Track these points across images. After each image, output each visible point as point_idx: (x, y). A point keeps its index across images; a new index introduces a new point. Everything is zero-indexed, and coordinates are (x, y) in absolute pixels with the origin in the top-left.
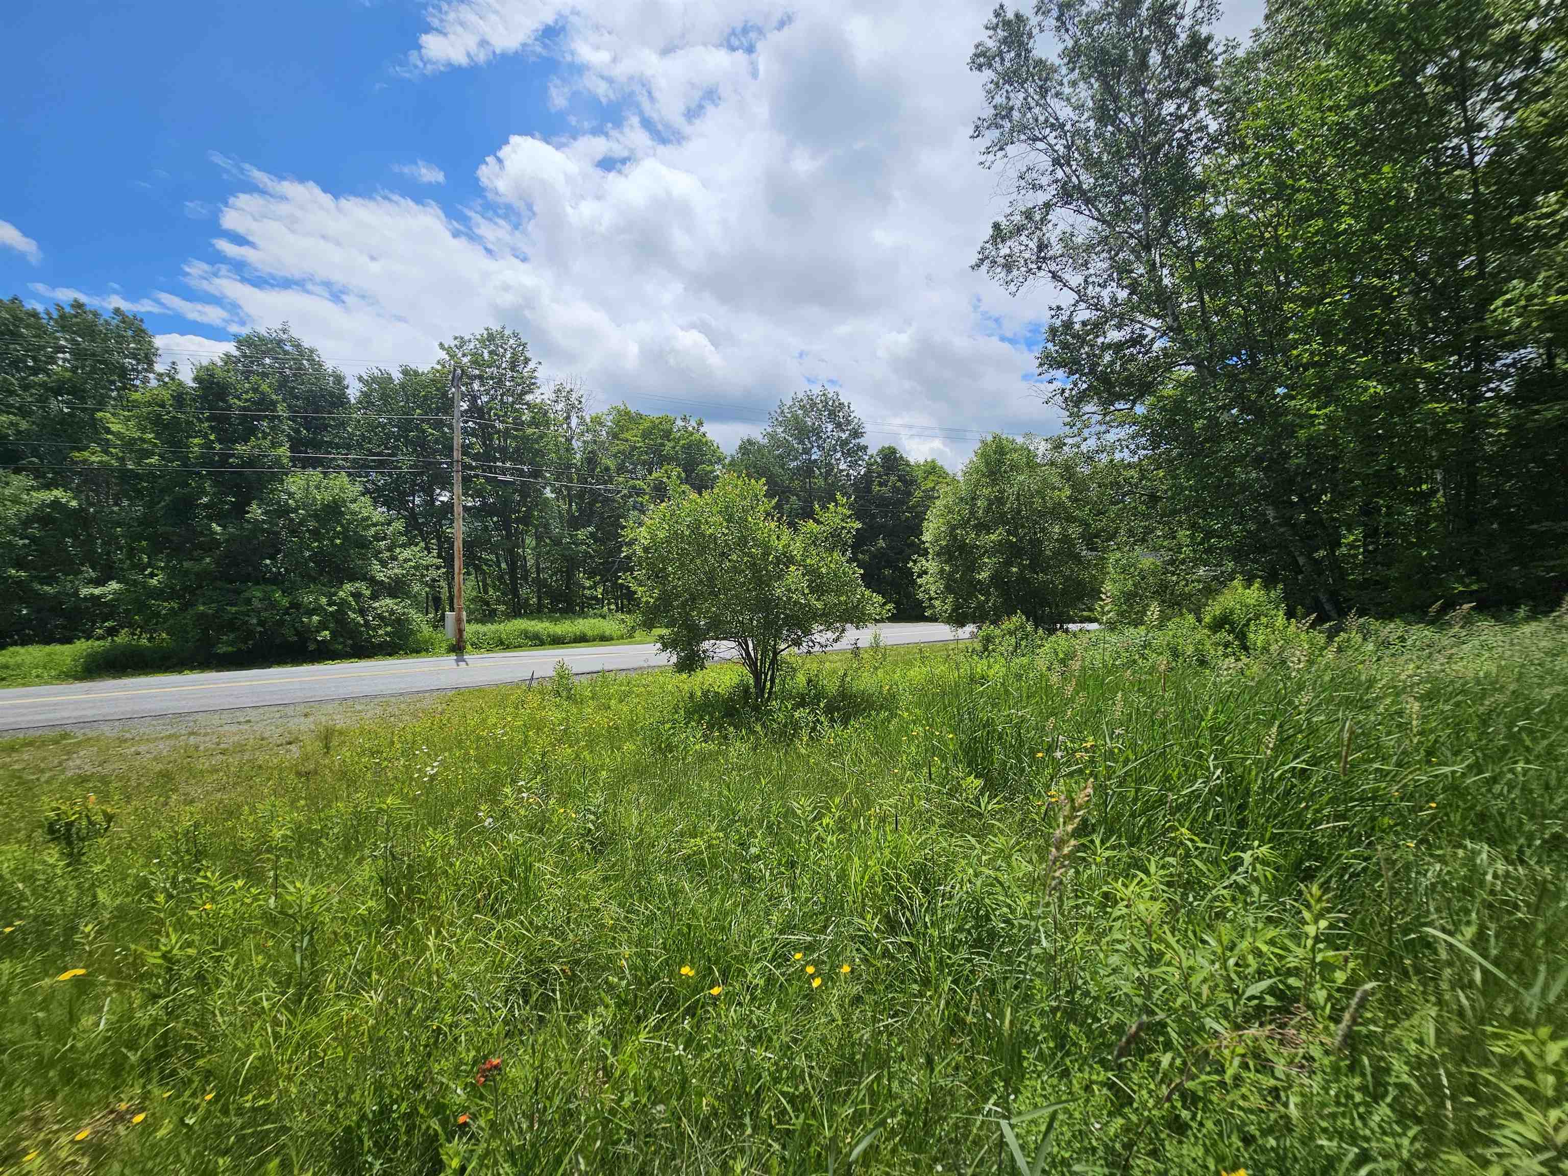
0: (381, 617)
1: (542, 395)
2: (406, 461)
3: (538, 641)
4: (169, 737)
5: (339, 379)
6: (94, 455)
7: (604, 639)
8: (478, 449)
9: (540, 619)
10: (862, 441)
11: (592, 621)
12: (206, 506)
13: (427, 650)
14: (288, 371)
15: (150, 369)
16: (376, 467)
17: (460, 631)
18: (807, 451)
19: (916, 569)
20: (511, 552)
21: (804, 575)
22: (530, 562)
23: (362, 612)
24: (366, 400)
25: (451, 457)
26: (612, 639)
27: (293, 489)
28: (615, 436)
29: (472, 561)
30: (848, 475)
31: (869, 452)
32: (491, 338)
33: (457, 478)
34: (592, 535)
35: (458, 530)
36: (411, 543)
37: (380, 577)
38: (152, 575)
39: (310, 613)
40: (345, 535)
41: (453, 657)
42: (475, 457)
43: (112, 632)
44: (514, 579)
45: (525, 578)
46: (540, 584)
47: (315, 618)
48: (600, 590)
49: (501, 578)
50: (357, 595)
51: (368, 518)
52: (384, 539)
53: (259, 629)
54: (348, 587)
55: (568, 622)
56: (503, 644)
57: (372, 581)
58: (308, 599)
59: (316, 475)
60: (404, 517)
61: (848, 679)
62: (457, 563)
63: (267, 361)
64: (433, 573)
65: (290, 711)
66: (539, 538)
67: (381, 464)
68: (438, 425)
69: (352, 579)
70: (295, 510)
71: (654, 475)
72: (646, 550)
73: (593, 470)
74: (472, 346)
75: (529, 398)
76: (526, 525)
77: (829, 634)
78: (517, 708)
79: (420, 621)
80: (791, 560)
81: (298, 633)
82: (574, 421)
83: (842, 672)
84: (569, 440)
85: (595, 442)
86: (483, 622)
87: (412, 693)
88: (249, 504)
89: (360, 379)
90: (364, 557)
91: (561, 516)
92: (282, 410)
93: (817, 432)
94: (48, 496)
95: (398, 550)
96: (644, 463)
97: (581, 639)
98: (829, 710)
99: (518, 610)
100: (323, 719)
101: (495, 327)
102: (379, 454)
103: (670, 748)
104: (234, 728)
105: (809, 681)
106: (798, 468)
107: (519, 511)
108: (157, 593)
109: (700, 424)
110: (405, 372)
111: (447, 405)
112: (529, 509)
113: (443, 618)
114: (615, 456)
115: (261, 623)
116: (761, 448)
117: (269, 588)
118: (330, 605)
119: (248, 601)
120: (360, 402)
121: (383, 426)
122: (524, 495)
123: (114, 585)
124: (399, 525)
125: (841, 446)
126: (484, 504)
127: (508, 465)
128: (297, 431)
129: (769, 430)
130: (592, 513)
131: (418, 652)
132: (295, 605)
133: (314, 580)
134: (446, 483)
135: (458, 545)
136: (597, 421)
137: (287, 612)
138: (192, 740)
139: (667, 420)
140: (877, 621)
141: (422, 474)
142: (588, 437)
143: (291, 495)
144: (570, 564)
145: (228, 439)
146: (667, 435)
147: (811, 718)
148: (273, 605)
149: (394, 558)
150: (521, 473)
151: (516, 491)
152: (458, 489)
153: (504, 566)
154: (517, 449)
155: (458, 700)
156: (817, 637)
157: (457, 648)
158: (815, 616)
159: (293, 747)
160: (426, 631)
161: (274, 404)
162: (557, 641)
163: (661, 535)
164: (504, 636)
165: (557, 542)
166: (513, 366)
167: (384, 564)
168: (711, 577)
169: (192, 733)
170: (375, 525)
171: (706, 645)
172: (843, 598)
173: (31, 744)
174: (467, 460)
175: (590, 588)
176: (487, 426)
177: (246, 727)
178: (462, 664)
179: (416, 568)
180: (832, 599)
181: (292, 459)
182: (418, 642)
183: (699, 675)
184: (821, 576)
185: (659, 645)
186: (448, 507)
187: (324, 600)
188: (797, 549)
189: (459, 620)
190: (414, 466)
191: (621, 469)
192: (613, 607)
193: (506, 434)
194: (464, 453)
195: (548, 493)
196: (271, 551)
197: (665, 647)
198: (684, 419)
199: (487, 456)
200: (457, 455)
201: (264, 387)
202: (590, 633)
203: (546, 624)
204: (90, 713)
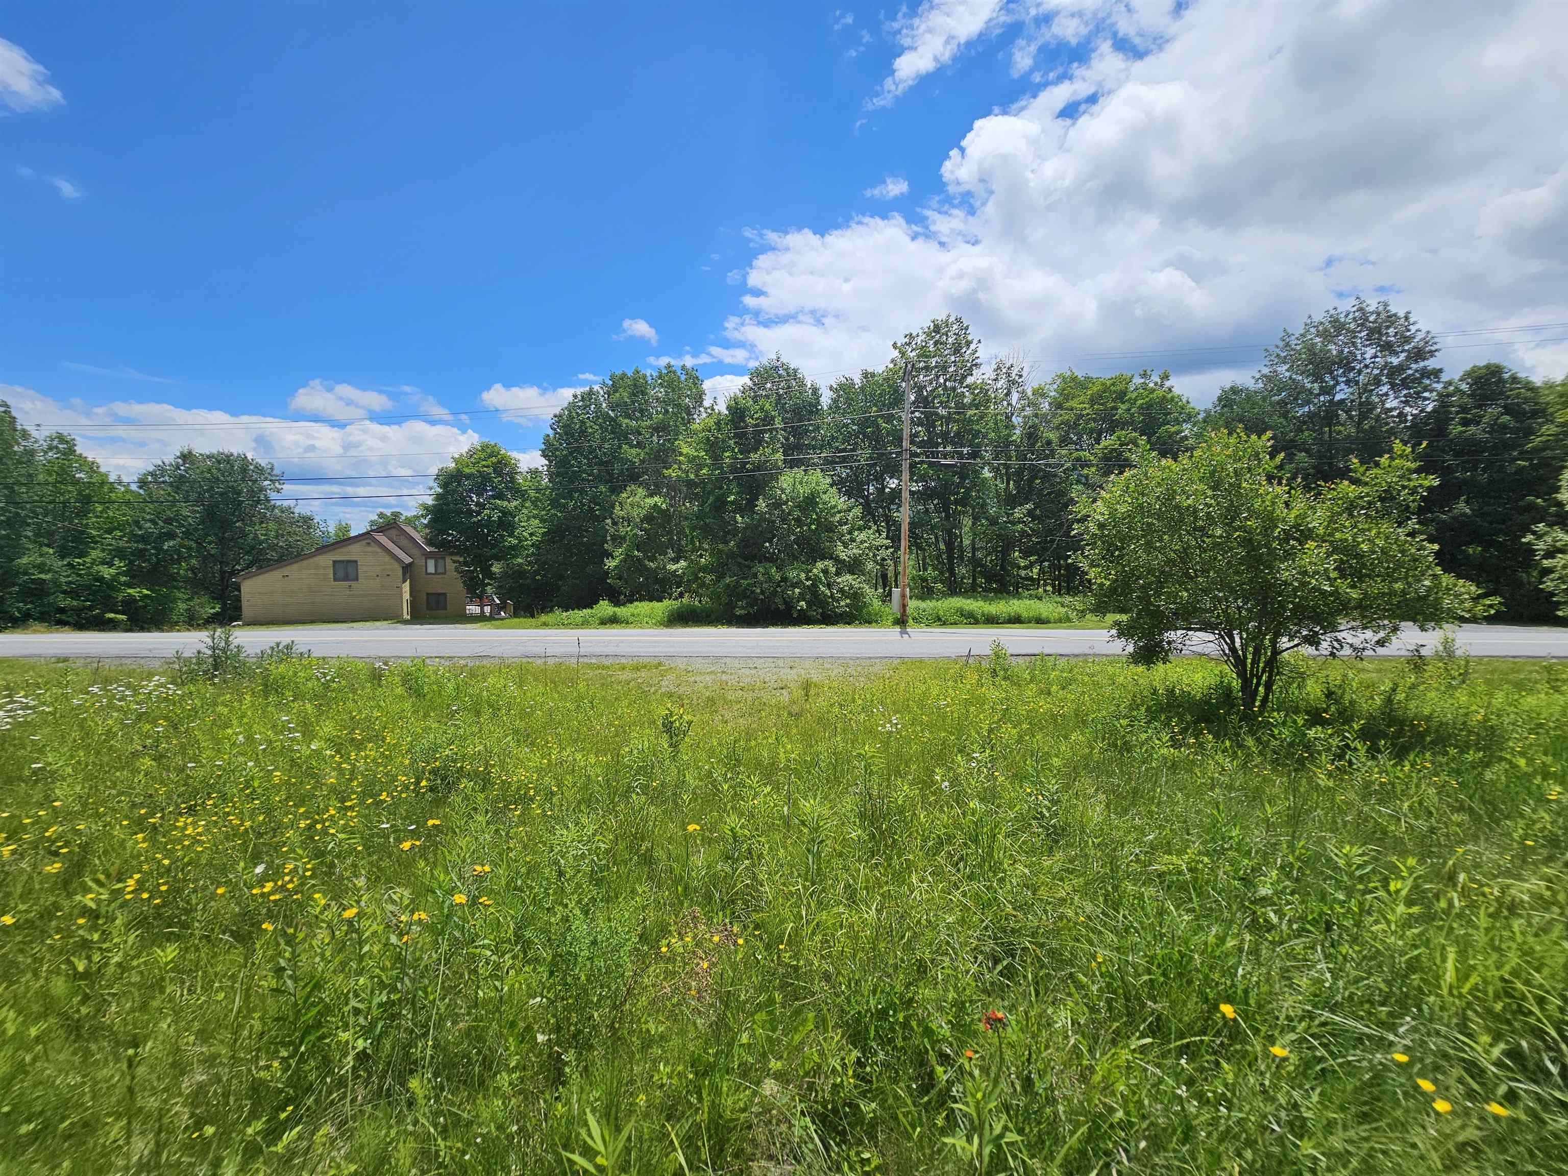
0: (841, 591)
1: (982, 375)
2: (864, 455)
3: (972, 619)
4: (712, 672)
5: (815, 390)
6: (673, 473)
7: (1040, 621)
8: (923, 436)
9: (975, 598)
10: (1431, 364)
11: (1028, 602)
12: (732, 503)
13: (876, 622)
14: (781, 391)
15: (701, 405)
16: (840, 463)
17: (904, 606)
18: (1327, 390)
19: (1541, 546)
20: (949, 532)
21: (1329, 555)
22: (966, 542)
23: (829, 586)
24: (835, 406)
25: (901, 447)
26: (1048, 622)
27: (785, 486)
28: (1059, 406)
29: (916, 542)
30: (1401, 415)
31: (1444, 377)
32: (937, 329)
33: (905, 466)
34: (1030, 513)
35: (904, 514)
36: (866, 527)
37: (843, 556)
38: (701, 556)
39: (794, 585)
40: (818, 522)
41: (898, 629)
42: (921, 445)
43: (681, 595)
44: (951, 558)
45: (961, 558)
46: (975, 562)
47: (797, 591)
48: (1035, 571)
49: (939, 557)
50: (825, 571)
51: (835, 506)
52: (846, 524)
53: (762, 597)
54: (820, 565)
55: (1003, 602)
56: (940, 620)
57: (837, 560)
58: (792, 574)
59: (799, 472)
60: (861, 504)
61: (1401, 696)
62: (904, 543)
63: (769, 385)
64: (883, 553)
65: (780, 663)
66: (976, 519)
67: (844, 459)
68: (889, 419)
69: (823, 558)
70: (786, 503)
71: (1104, 443)
72: (1101, 526)
73: (1033, 445)
74: (920, 339)
75: (970, 380)
76: (964, 506)
77: (1369, 634)
78: (956, 682)
79: (872, 595)
80: (1306, 535)
81: (786, 603)
82: (1015, 397)
83: (1386, 686)
84: (1009, 417)
85: (1036, 415)
86: (922, 598)
87: (866, 658)
88: (758, 499)
89: (831, 388)
90: (831, 540)
91: (998, 495)
92: (778, 424)
93: (1346, 363)
94: (650, 501)
95: (856, 533)
96: (1092, 431)
97: (1016, 620)
98: (1369, 734)
99: (954, 588)
100: (803, 672)
101: (941, 317)
102: (844, 450)
103: (1127, 747)
104: (747, 672)
105: (1329, 694)
106: (1311, 416)
107: (958, 493)
108: (704, 569)
109: (1166, 377)
110: (866, 375)
111: (897, 399)
112: (968, 490)
113: (890, 594)
114: (1058, 428)
115: (762, 592)
116: (1250, 396)
117: (768, 565)
118: (807, 580)
119: (755, 575)
120: (830, 408)
121: (846, 426)
122: (963, 478)
123: (683, 563)
124: (857, 511)
125: (1390, 375)
126: (926, 488)
127: (948, 449)
128: (787, 439)
129: (1266, 371)
130: (1031, 489)
131: (870, 623)
132: (784, 579)
133: (796, 558)
134: (895, 471)
135: (905, 528)
136: (1040, 393)
137: (779, 586)
138: (724, 677)
139: (1120, 379)
140: (1463, 620)
141: (875, 464)
142: (1029, 411)
143: (783, 491)
144: (1007, 544)
145: (745, 451)
146: (1121, 396)
147: (1335, 742)
148: (770, 579)
149: (853, 540)
150: (961, 455)
151: (956, 473)
152: (906, 476)
153: (942, 546)
154: (958, 434)
155: (903, 668)
156: (1346, 636)
157: (901, 622)
158: (1344, 607)
159: (783, 691)
160: (877, 603)
161: (773, 418)
162: (991, 620)
163: (1122, 509)
164: (941, 613)
165: (993, 522)
166: (957, 350)
167: (845, 545)
168: (1185, 554)
169: (723, 672)
170: (839, 512)
171: (1171, 635)
172: (1398, 586)
173: (645, 667)
174: (914, 448)
175: (1026, 568)
176: (932, 414)
177: (753, 672)
178: (906, 636)
179: (870, 548)
180: (1376, 586)
181: (785, 461)
182: (869, 613)
183: (1160, 669)
184: (1359, 556)
185: (1114, 632)
186: (896, 494)
187: (803, 576)
188: (1317, 520)
189: (903, 596)
190: (871, 458)
191: (1064, 441)
192: (1049, 588)
193: (949, 419)
194: (912, 442)
195: (987, 473)
196: (770, 535)
197: (1120, 634)
198: (1144, 375)
199: (930, 443)
200: (906, 444)
201: (767, 406)
202: (1025, 615)
203: (980, 603)
204: (671, 651)
